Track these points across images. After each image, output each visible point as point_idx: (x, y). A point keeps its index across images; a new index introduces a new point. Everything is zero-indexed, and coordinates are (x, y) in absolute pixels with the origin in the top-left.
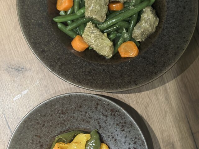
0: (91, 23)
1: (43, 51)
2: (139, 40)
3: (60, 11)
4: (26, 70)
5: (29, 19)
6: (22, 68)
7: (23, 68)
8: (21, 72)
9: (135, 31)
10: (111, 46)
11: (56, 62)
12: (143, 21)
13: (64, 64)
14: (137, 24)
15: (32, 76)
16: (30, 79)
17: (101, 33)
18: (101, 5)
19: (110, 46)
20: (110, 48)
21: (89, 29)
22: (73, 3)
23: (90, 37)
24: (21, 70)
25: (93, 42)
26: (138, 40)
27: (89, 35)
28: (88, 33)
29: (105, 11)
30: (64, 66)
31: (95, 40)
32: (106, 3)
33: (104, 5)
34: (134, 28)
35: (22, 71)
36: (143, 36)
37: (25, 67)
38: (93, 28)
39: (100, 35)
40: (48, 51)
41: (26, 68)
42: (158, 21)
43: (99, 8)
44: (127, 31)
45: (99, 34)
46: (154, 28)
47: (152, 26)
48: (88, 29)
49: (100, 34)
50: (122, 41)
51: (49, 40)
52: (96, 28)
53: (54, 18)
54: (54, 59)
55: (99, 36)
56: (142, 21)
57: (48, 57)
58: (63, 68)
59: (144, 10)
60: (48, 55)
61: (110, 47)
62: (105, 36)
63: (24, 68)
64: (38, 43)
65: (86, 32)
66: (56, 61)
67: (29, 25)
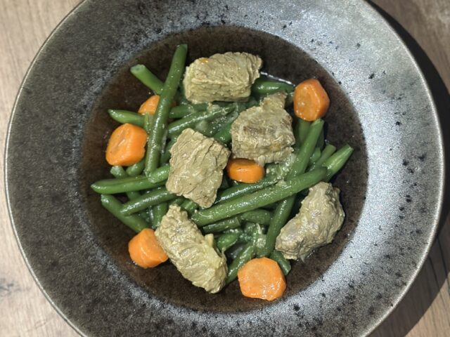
0: (179, 209)
1: (55, 264)
2: (292, 257)
3: (112, 166)
4: (19, 290)
5: (30, 185)
6: (10, 283)
7: (12, 285)
8: (6, 292)
9: (282, 237)
10: (220, 267)
11: (80, 294)
12: (305, 218)
13: (100, 300)
14: (290, 221)
15: (31, 305)
16: (25, 312)
17: (199, 235)
18: (207, 170)
19: (218, 267)
20: (216, 274)
21: (173, 221)
22: (144, 151)
23: (172, 242)
24: (6, 287)
25: (177, 254)
26: (289, 258)
27: (170, 237)
28: (168, 231)
29: (215, 183)
30: (99, 305)
31: (183, 251)
32: (218, 165)
33: (213, 171)
34: (282, 230)
35: (8, 290)
36: (302, 249)
37: (17, 282)
38: (180, 222)
39: (195, 240)
40: (65, 266)
41: (18, 285)
42: (343, 220)
43: (201, 178)
44: (265, 232)
45: (193, 236)
46: (330, 236)
47: (325, 232)
48: (168, 220)
49: (197, 237)
50: (249, 255)
51: (72, 237)
52: (188, 222)
53: (93, 183)
54: (79, 285)
55: (193, 242)
56: (303, 216)
57: (64, 280)
58: (96, 311)
59: (311, 189)
60: (64, 276)
61: (216, 269)
62: (208, 243)
63: (15, 284)
64: (46, 245)
65: (163, 228)
66: (83, 293)
67: (30, 197)
